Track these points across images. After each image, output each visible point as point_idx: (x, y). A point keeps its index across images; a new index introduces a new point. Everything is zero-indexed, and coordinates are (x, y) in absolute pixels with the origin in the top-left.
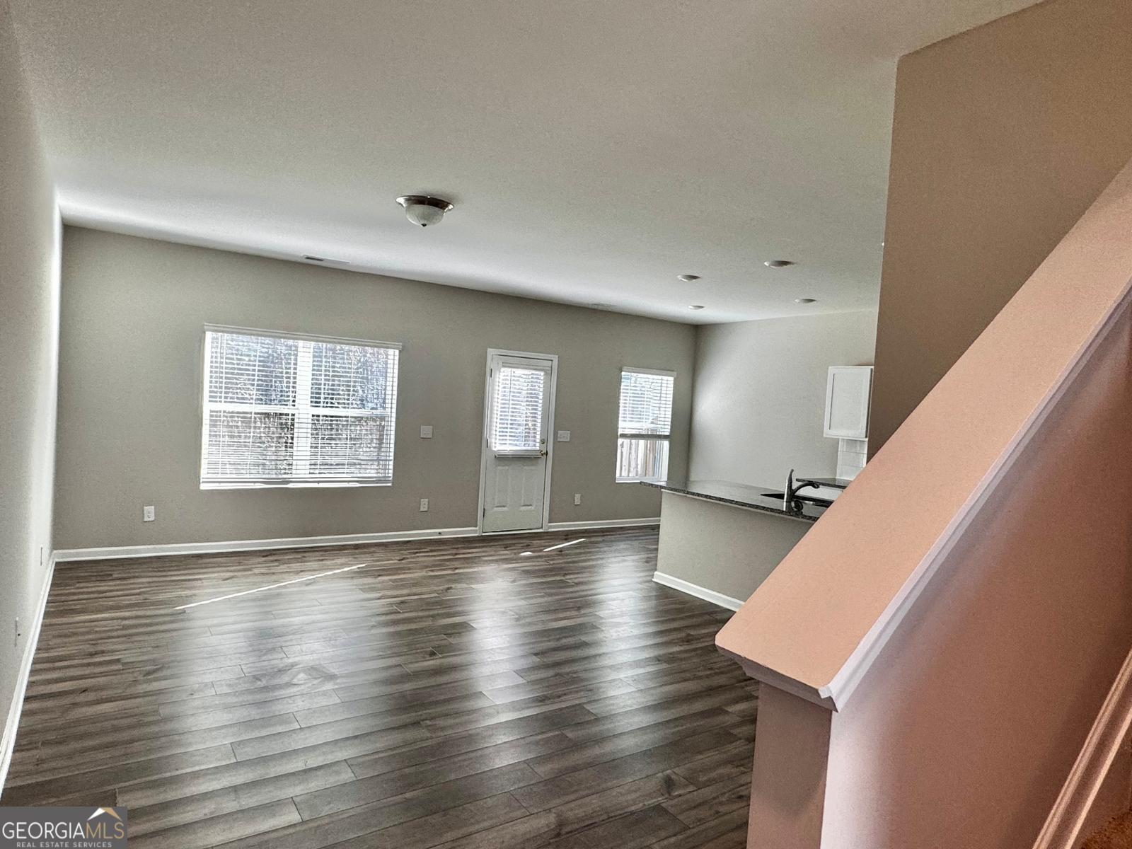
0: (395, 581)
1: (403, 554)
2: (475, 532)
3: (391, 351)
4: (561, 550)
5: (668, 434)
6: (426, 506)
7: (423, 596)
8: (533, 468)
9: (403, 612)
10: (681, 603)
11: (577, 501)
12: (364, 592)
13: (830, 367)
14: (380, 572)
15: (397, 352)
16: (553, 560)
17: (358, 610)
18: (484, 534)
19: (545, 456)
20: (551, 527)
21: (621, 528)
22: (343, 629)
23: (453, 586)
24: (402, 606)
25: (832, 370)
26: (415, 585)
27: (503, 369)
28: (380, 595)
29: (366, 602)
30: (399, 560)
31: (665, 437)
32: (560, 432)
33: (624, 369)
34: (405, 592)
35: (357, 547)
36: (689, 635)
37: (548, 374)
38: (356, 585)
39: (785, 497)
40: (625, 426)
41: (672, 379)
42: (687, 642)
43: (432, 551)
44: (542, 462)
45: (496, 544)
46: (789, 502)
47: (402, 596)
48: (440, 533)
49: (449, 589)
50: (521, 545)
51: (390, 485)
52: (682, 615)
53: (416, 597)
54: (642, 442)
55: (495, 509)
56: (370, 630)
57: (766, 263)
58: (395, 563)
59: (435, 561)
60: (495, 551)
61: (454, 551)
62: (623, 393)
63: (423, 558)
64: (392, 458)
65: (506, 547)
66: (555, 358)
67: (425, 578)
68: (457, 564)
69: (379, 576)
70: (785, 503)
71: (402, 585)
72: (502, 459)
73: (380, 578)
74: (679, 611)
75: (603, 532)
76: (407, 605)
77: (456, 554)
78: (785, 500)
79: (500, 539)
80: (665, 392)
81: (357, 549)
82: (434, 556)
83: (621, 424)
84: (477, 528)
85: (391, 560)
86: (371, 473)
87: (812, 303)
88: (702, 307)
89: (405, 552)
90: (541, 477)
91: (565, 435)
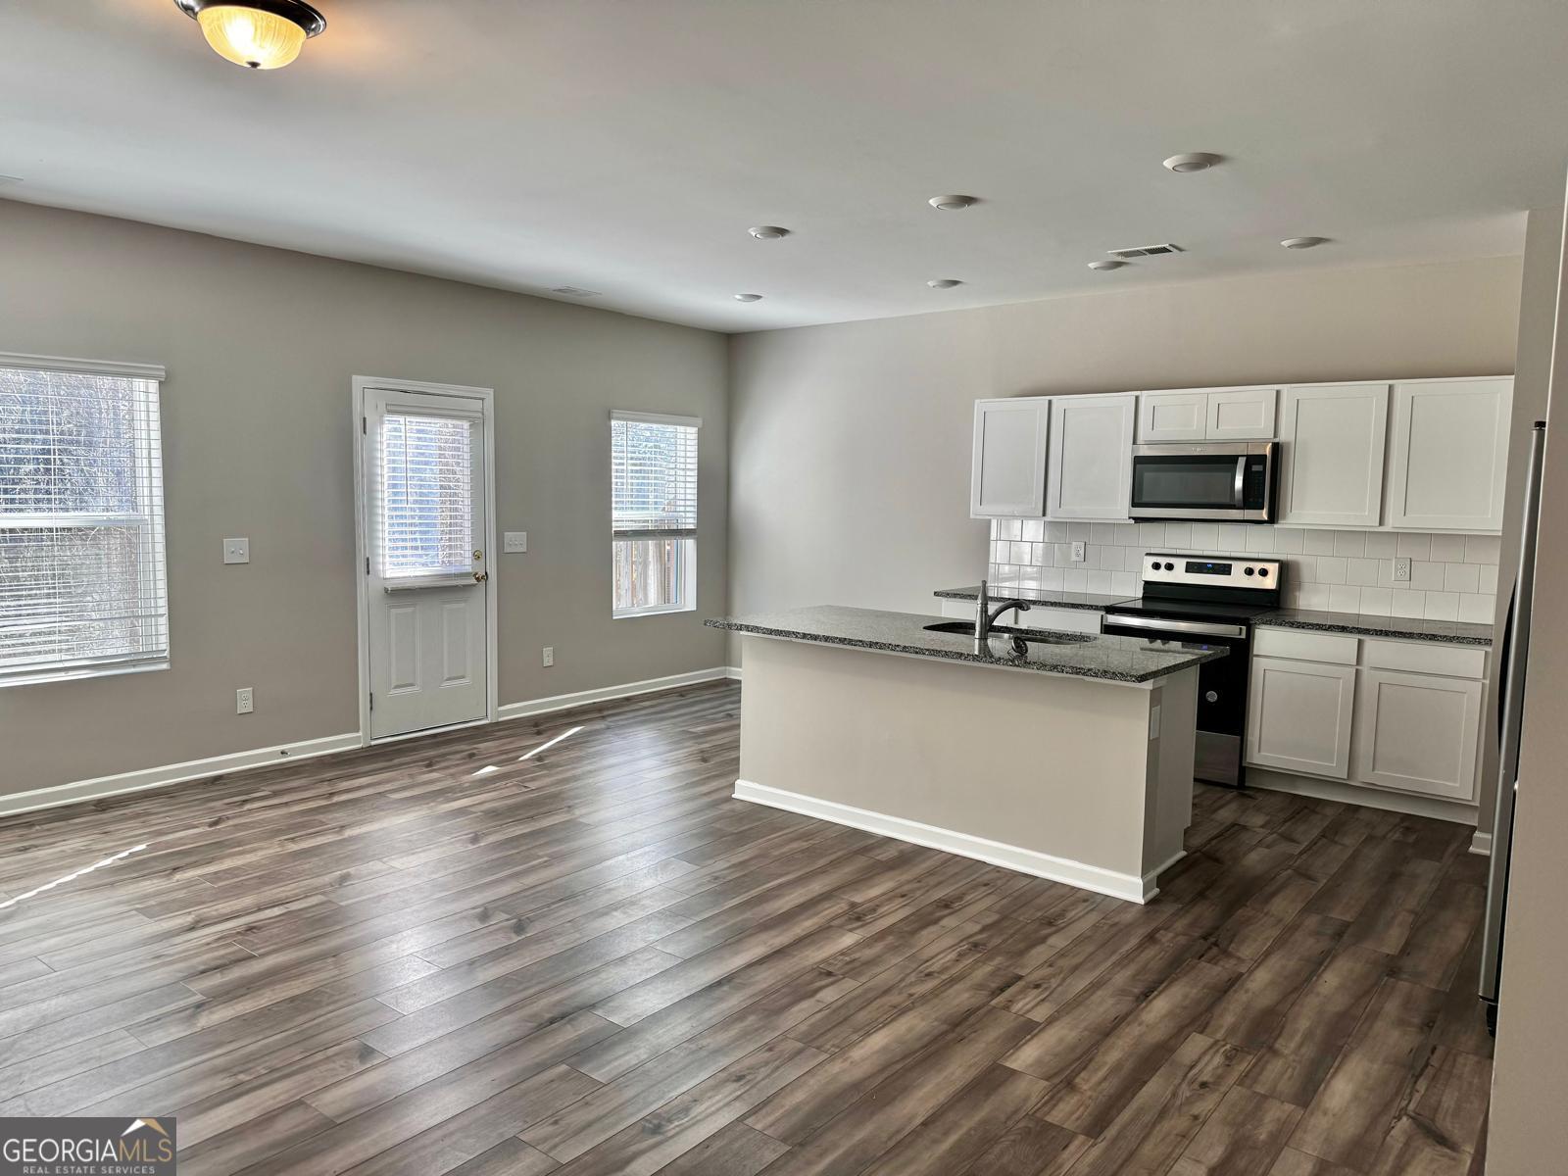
0: (216, 876)
1: (213, 810)
2: (357, 740)
3: (139, 384)
4: (539, 758)
5: (692, 527)
6: (250, 702)
7: (294, 906)
8: (462, 605)
9: (262, 955)
10: (805, 836)
11: (548, 661)
12: (151, 917)
13: (977, 401)
14: (174, 862)
15: (153, 385)
16: (533, 779)
17: (150, 969)
18: (373, 743)
19: (483, 582)
20: (501, 714)
21: (628, 699)
22: (127, 1029)
23: (352, 870)
24: (251, 937)
25: (979, 405)
26: (268, 879)
27: (387, 417)
28: (190, 919)
29: (165, 943)
30: (212, 824)
31: (688, 533)
32: (508, 535)
33: (614, 415)
34: (248, 901)
35: (102, 805)
36: (853, 905)
37: (477, 424)
38: (128, 902)
39: (978, 628)
40: (623, 517)
41: (694, 430)
42: (858, 919)
43: (275, 794)
44: (479, 594)
45: (408, 759)
46: (983, 638)
47: (246, 912)
48: (283, 753)
49: (345, 878)
50: (458, 756)
51: (165, 666)
52: (822, 862)
53: (277, 911)
54: (651, 544)
55: (393, 692)
56: (192, 1017)
57: (931, 201)
58: (201, 835)
59: (292, 815)
60: (411, 776)
61: (325, 789)
62: (616, 458)
63: (262, 812)
64: (164, 610)
65: (430, 764)
66: (489, 394)
67: (281, 859)
68: (341, 816)
69: (176, 869)
70: (977, 641)
71: (236, 886)
72: (402, 594)
73: (178, 876)
74: (811, 853)
75: (600, 711)
76: (266, 933)
77: (332, 794)
78: (977, 635)
79: (414, 749)
80: (683, 454)
81: (103, 810)
82: (286, 804)
83: (615, 514)
84: (360, 734)
85: (189, 829)
86: (117, 646)
87: (955, 287)
88: (759, 297)
89: (218, 804)
90: (480, 620)
91: (517, 540)
